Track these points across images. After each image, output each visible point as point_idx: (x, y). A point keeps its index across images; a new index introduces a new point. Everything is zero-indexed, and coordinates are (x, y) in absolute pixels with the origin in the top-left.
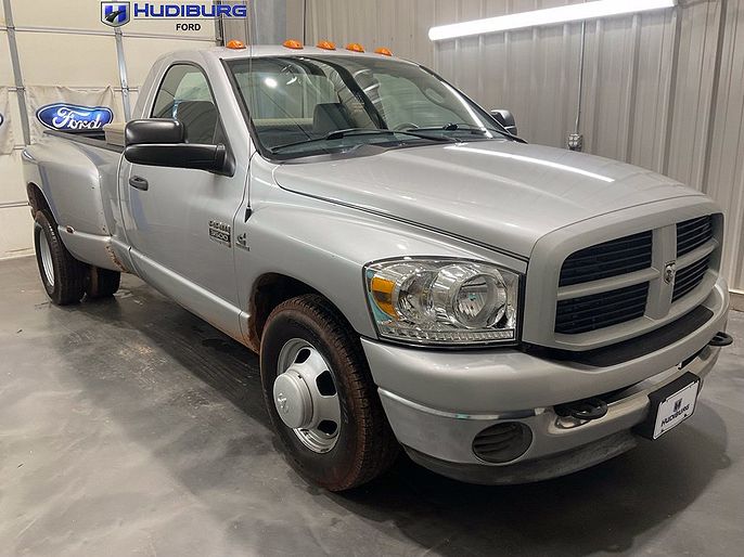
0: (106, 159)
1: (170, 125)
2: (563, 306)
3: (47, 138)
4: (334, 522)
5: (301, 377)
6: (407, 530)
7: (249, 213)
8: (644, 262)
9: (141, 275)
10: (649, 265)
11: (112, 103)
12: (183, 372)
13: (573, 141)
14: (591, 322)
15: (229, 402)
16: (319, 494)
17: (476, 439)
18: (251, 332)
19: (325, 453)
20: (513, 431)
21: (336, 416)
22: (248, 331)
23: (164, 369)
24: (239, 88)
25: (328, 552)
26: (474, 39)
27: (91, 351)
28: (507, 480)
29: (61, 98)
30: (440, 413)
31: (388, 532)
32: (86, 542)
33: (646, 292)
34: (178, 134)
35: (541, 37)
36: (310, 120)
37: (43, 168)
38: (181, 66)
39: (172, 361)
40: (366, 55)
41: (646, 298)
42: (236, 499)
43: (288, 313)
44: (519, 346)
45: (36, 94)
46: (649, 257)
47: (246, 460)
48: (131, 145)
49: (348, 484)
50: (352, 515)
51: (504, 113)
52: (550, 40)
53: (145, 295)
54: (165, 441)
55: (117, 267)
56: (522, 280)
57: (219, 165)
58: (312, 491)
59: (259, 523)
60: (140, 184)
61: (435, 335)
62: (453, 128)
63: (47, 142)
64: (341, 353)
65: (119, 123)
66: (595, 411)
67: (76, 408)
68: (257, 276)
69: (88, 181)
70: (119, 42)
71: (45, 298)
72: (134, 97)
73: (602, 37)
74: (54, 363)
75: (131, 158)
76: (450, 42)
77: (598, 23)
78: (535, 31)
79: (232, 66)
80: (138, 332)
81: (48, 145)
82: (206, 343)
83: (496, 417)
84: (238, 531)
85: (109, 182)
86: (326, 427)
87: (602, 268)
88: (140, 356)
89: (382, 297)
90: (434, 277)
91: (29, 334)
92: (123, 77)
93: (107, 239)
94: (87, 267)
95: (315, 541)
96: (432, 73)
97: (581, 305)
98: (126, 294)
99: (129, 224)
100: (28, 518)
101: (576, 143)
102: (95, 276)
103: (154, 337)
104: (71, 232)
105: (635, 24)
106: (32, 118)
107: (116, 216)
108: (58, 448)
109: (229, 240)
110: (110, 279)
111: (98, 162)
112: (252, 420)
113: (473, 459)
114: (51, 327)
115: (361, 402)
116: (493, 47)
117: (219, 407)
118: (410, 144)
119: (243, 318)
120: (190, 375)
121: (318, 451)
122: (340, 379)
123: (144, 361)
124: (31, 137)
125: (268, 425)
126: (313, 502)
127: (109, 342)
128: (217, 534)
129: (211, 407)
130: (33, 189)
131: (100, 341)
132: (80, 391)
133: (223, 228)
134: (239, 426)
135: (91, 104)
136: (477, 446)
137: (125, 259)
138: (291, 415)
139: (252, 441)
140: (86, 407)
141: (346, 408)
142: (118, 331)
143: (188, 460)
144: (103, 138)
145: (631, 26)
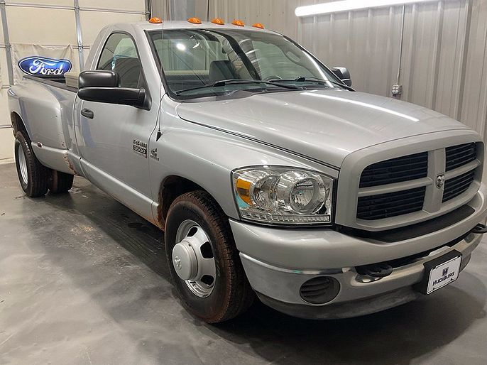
0: (66, 96)
1: (109, 75)
2: (362, 201)
3: (25, 81)
4: (210, 343)
5: (190, 246)
6: (257, 349)
7: (159, 135)
8: (423, 173)
9: (88, 177)
10: (426, 176)
11: (71, 56)
12: (114, 244)
13: (395, 89)
14: (384, 213)
15: (144, 264)
16: (201, 325)
17: (302, 287)
18: (159, 216)
19: (206, 297)
20: (327, 283)
21: (213, 273)
22: (157, 215)
23: (101, 241)
24: (156, 51)
25: (204, 361)
26: (327, 16)
27: (51, 228)
28: (323, 316)
29: (36, 53)
30: (280, 269)
31: (245, 351)
32: (45, 350)
33: (424, 193)
34: (115, 81)
35: (373, 15)
36: (207, 72)
37: (22, 102)
38: (118, 34)
39: (107, 237)
40: (246, 28)
41: (424, 198)
42: (145, 327)
43: (183, 202)
44: (333, 226)
45: (18, 50)
46: (426, 170)
47: (153, 302)
48: (82, 88)
49: (219, 319)
50: (222, 339)
51: (343, 70)
52: (380, 18)
53: (89, 192)
54: (99, 289)
55: (72, 172)
56: (336, 183)
57: (141, 102)
58: (196, 323)
59: (160, 342)
60: (88, 114)
61: (277, 218)
62: (302, 80)
63: (25, 83)
64: (216, 229)
65: (75, 72)
66: (384, 271)
67: (40, 266)
68: (163, 178)
69: (52, 111)
70: (77, 14)
71: (21, 193)
72: (87, 53)
73: (416, 17)
74: (26, 236)
75: (82, 96)
76: (311, 17)
77: (414, 6)
78: (370, 11)
79: (152, 35)
80: (84, 217)
81: (26, 86)
82: (130, 225)
83: (318, 273)
84: (145, 347)
85: (67, 113)
86: (207, 280)
87: (391, 176)
88: (85, 233)
89: (243, 192)
90: (277, 179)
91: (9, 216)
92: (80, 38)
93: (65, 152)
94: (50, 171)
95: (196, 354)
96: (291, 41)
97: (376, 201)
98: (77, 191)
99: (80, 141)
100: (7, 334)
101: (397, 91)
102: (56, 177)
103: (96, 221)
104: (40, 146)
105: (439, 8)
106: (15, 67)
107: (72, 136)
108: (28, 291)
109: (146, 153)
110: (66, 180)
111: (60, 98)
112: (159, 277)
113: (301, 301)
114: (24, 212)
115: (229, 262)
116: (341, 22)
117: (137, 268)
118: (270, 91)
119: (154, 206)
120: (119, 246)
121: (201, 296)
122: (215, 246)
123: (88, 236)
124: (14, 80)
125: (170, 281)
126: (196, 330)
127: (64, 223)
128: (131, 348)
129: (131, 267)
130: (15, 116)
131: (58, 222)
132: (44, 255)
133: (142, 145)
134: (150, 281)
135: (56, 57)
136: (303, 292)
137: (77, 165)
138: (183, 271)
139: (158, 290)
140: (47, 266)
141: (219, 266)
142: (70, 216)
143: (114, 301)
144: (64, 82)
145: (437, 9)
